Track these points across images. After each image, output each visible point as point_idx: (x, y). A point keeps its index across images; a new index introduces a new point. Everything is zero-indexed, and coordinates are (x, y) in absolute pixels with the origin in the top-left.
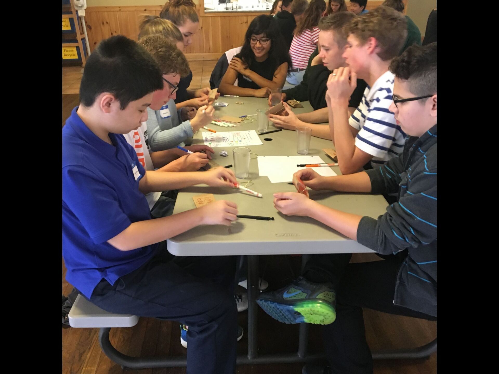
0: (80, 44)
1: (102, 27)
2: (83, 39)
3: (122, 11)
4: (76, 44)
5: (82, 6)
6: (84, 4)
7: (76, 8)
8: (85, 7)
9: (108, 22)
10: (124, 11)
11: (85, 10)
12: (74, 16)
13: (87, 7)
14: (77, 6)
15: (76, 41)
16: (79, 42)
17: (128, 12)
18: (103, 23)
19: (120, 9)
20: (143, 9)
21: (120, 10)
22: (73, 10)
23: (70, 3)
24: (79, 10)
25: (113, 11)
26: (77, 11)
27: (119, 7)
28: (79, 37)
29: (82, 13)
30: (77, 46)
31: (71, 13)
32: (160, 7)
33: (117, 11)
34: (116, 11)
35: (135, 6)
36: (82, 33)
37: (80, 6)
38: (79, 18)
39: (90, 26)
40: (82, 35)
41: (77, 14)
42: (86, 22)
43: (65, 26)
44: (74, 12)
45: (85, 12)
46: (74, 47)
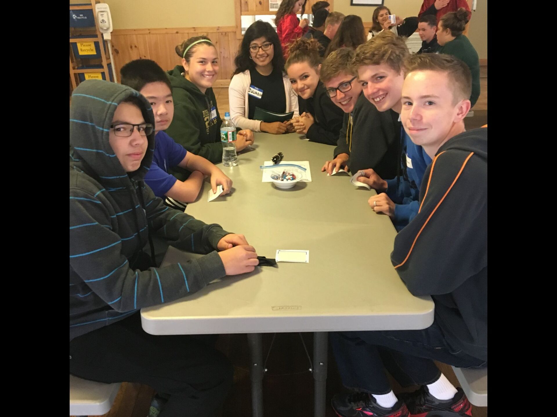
0: (106, 70)
1: (131, 52)
2: (109, 65)
3: (152, 34)
4: (101, 70)
5: (108, 29)
6: (110, 27)
7: (101, 31)
8: (111, 30)
9: (137, 46)
10: (154, 34)
11: (111, 33)
12: (99, 39)
13: (113, 30)
14: (102, 29)
15: (101, 67)
16: (104, 67)
17: (158, 35)
18: (131, 47)
19: (150, 31)
20: (175, 31)
21: (150, 33)
22: (98, 33)
23: (95, 26)
24: (105, 33)
25: (143, 34)
26: (102, 34)
27: (149, 30)
28: (105, 63)
29: (107, 36)
30: (102, 71)
31: (96, 36)
32: (193, 29)
33: (147, 34)
34: (145, 34)
35: (166, 28)
36: (108, 58)
37: (105, 28)
38: (105, 42)
39: (117, 50)
40: (108, 60)
41: (103, 37)
42: (113, 46)
43: (90, 50)
44: (99, 36)
45: (111, 35)
46: (99, 73)
